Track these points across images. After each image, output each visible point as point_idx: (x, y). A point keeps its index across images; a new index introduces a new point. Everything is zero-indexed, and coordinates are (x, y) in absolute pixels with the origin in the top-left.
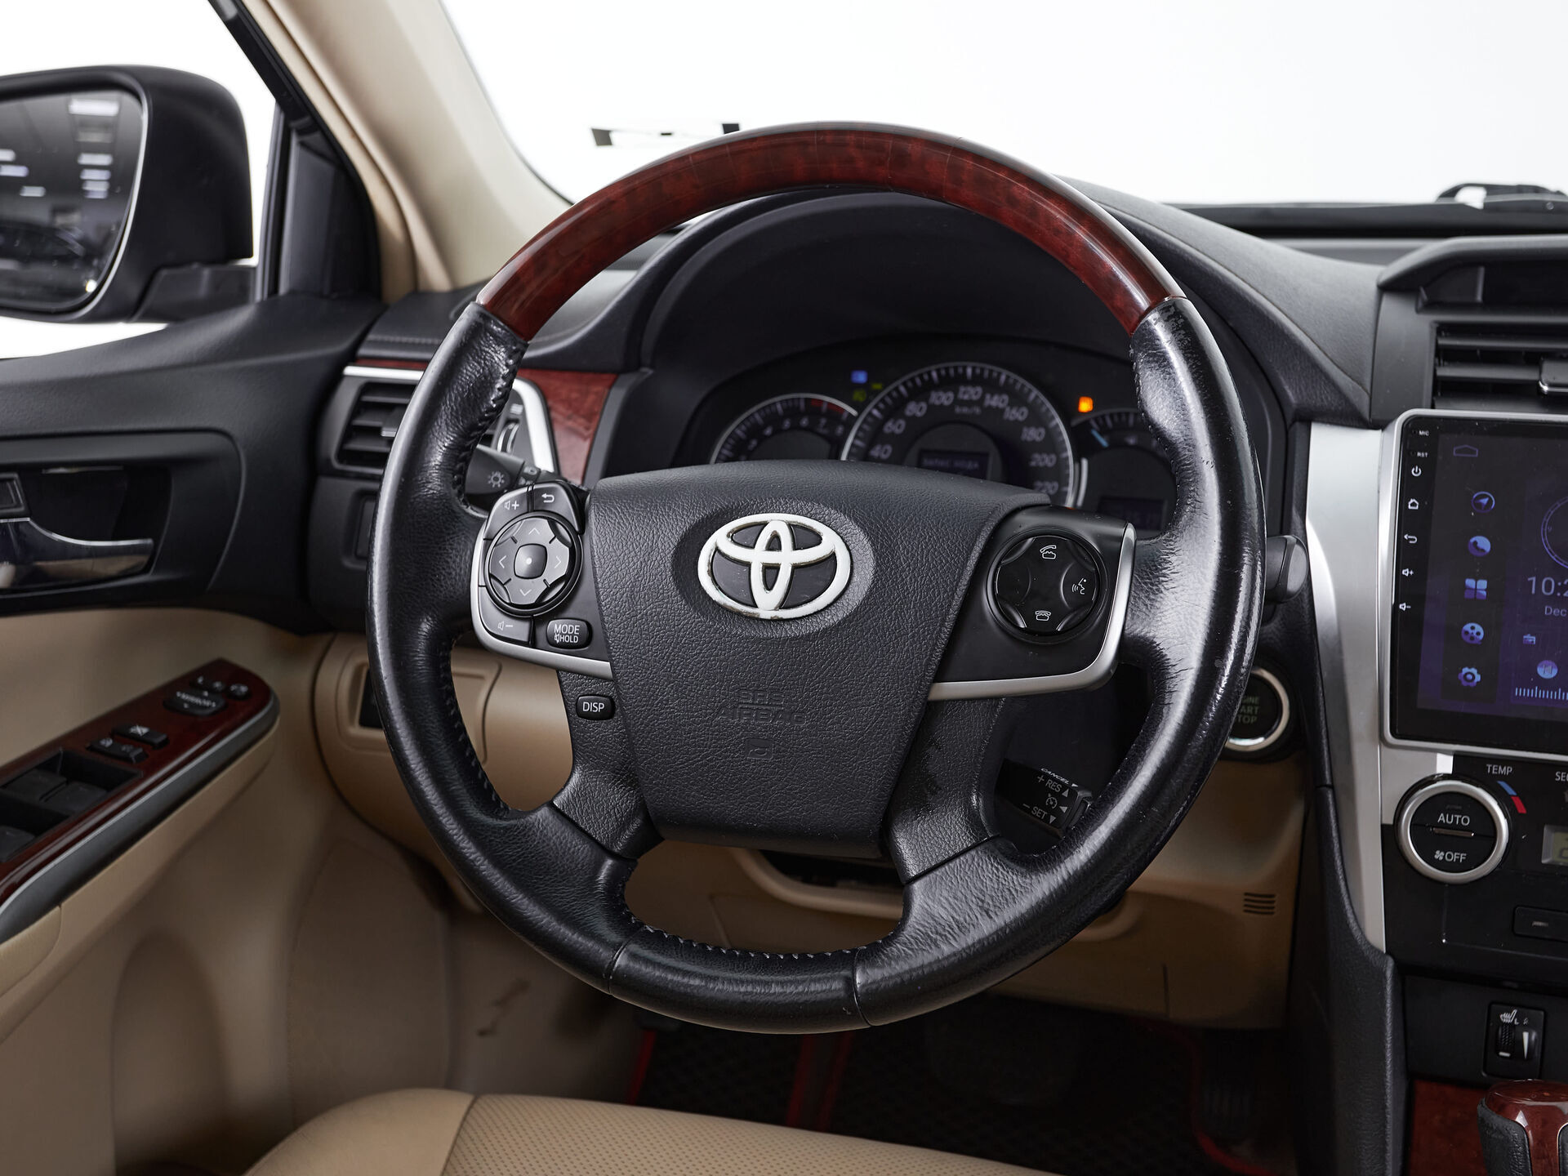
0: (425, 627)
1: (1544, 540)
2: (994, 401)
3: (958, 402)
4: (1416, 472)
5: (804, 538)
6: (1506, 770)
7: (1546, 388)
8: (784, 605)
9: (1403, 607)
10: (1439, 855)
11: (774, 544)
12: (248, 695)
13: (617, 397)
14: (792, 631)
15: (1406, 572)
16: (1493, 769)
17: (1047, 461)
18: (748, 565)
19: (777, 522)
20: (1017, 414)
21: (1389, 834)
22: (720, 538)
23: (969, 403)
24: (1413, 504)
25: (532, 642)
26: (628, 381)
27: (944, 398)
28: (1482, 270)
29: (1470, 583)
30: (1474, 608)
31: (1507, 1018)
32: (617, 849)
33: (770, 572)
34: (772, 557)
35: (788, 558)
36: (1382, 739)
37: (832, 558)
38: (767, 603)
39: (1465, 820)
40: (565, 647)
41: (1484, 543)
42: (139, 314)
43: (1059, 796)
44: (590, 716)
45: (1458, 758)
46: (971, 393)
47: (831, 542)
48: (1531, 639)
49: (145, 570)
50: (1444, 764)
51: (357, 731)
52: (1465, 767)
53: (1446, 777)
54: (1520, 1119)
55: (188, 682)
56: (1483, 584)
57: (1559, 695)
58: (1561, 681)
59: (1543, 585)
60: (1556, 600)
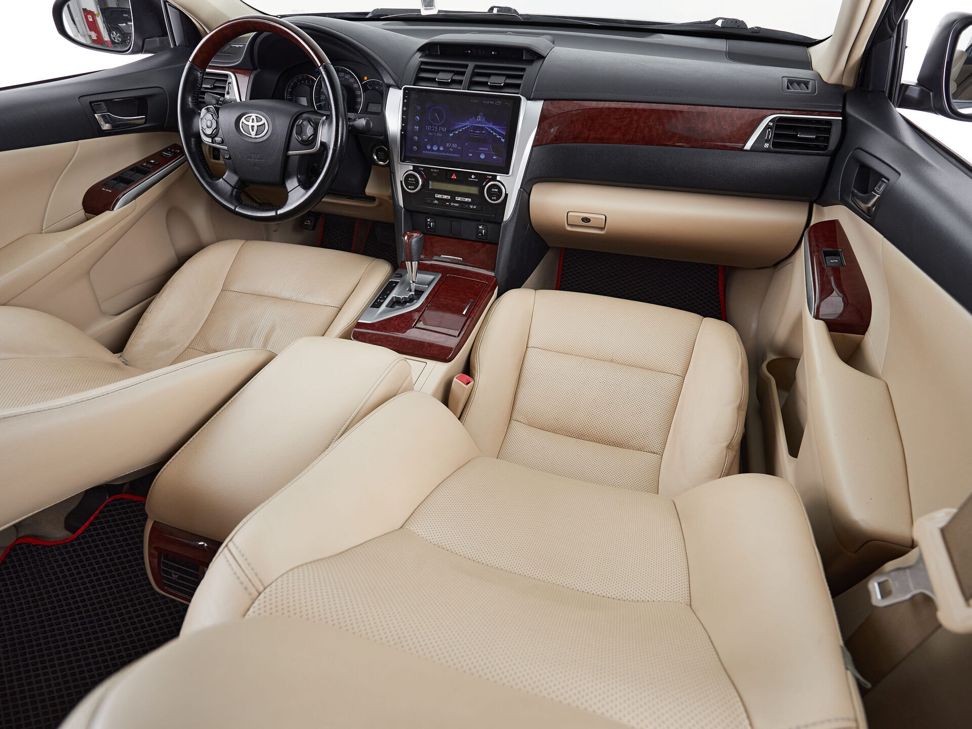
0: (193, 140)
1: (429, 117)
4: (405, 100)
5: (259, 120)
6: (422, 169)
7: (437, 80)
8: (256, 135)
9: (403, 133)
10: (409, 187)
11: (253, 121)
12: (179, 153)
13: (252, 76)
14: (258, 140)
15: (403, 125)
16: (419, 169)
18: (249, 125)
19: (253, 116)
20: (352, 80)
21: (401, 182)
22: (243, 119)
24: (405, 109)
25: (213, 142)
26: (255, 72)
28: (438, 46)
29: (415, 127)
30: (416, 133)
32: (237, 187)
33: (253, 127)
34: (253, 124)
35: (256, 124)
36: (400, 162)
37: (264, 123)
39: (414, 179)
40: (218, 143)
41: (418, 118)
42: (144, 51)
45: (413, 166)
47: (264, 121)
48: (426, 140)
49: (145, 123)
50: (410, 168)
52: (415, 169)
53: (410, 171)
55: (166, 150)
56: (418, 127)
57: (431, 152)
58: (432, 150)
59: (428, 128)
60: (431, 131)
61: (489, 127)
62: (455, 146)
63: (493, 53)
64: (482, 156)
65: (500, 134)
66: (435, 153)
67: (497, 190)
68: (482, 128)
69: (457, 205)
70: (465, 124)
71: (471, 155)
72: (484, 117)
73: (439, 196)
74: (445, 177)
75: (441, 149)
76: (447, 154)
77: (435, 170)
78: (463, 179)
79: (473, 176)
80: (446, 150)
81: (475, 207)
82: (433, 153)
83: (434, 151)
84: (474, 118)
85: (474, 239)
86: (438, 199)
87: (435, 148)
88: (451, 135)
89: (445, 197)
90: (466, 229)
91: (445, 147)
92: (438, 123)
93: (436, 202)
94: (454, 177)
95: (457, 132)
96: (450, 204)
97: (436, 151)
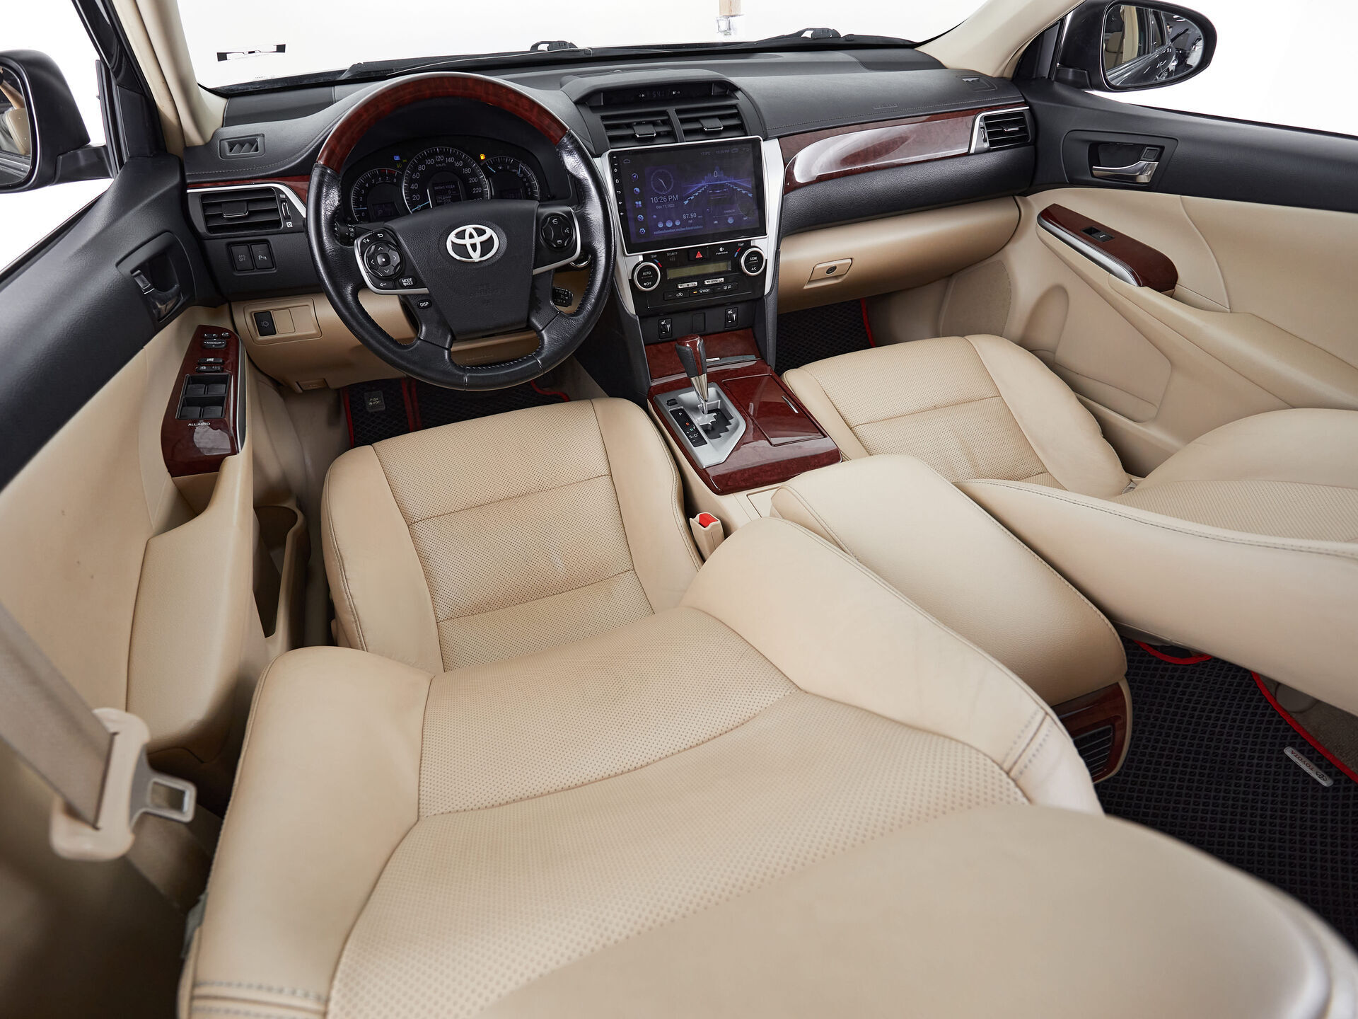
0: (349, 291)
1: (652, 186)
2: (449, 160)
3: (436, 162)
4: (616, 170)
5: (480, 232)
6: (655, 256)
7: (637, 136)
8: (481, 256)
9: (622, 214)
10: (645, 284)
11: (471, 236)
12: (228, 336)
14: (487, 264)
15: (620, 203)
16: (652, 256)
17: (475, 180)
18: (465, 245)
19: (469, 229)
20: (460, 164)
21: (631, 282)
22: (452, 237)
23: (440, 162)
24: (617, 181)
25: (395, 288)
27: (431, 162)
28: (602, 94)
29: (637, 203)
30: (639, 211)
31: (663, 323)
33: (474, 246)
34: (473, 241)
35: (478, 240)
36: (624, 254)
37: (491, 236)
38: (476, 256)
39: (649, 273)
40: (408, 287)
41: (637, 190)
42: (56, 181)
43: (564, 295)
44: (424, 307)
45: (643, 255)
46: (440, 158)
47: (489, 232)
48: (655, 216)
50: (641, 258)
51: (261, 338)
52: (646, 258)
53: (642, 262)
54: (688, 345)
55: (200, 337)
56: (640, 202)
57: (665, 231)
58: (665, 228)
59: (655, 200)
60: (659, 204)
61: (730, 183)
62: (693, 215)
63: (674, 93)
64: (731, 221)
65: (745, 189)
66: (670, 231)
67: (756, 258)
68: (722, 186)
69: (707, 290)
70: (700, 185)
71: (716, 222)
72: (722, 172)
73: (685, 285)
74: (687, 258)
75: (678, 223)
76: (687, 229)
77: (673, 254)
78: (710, 255)
79: (721, 249)
80: (683, 224)
81: (730, 287)
82: (668, 231)
83: (669, 228)
84: (710, 175)
85: (721, 330)
86: (682, 290)
87: (669, 224)
88: (686, 202)
89: (691, 285)
90: (714, 319)
91: (681, 220)
92: (665, 191)
93: (680, 294)
94: (699, 256)
95: (692, 198)
96: (699, 292)
97: (671, 228)
